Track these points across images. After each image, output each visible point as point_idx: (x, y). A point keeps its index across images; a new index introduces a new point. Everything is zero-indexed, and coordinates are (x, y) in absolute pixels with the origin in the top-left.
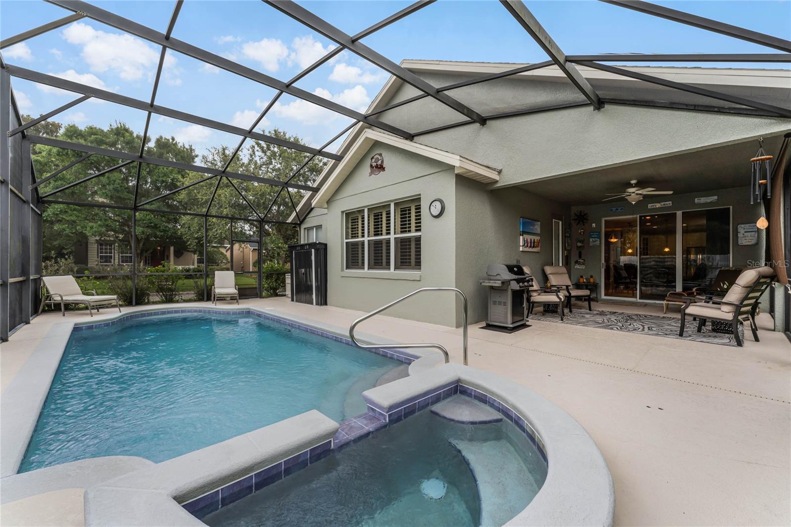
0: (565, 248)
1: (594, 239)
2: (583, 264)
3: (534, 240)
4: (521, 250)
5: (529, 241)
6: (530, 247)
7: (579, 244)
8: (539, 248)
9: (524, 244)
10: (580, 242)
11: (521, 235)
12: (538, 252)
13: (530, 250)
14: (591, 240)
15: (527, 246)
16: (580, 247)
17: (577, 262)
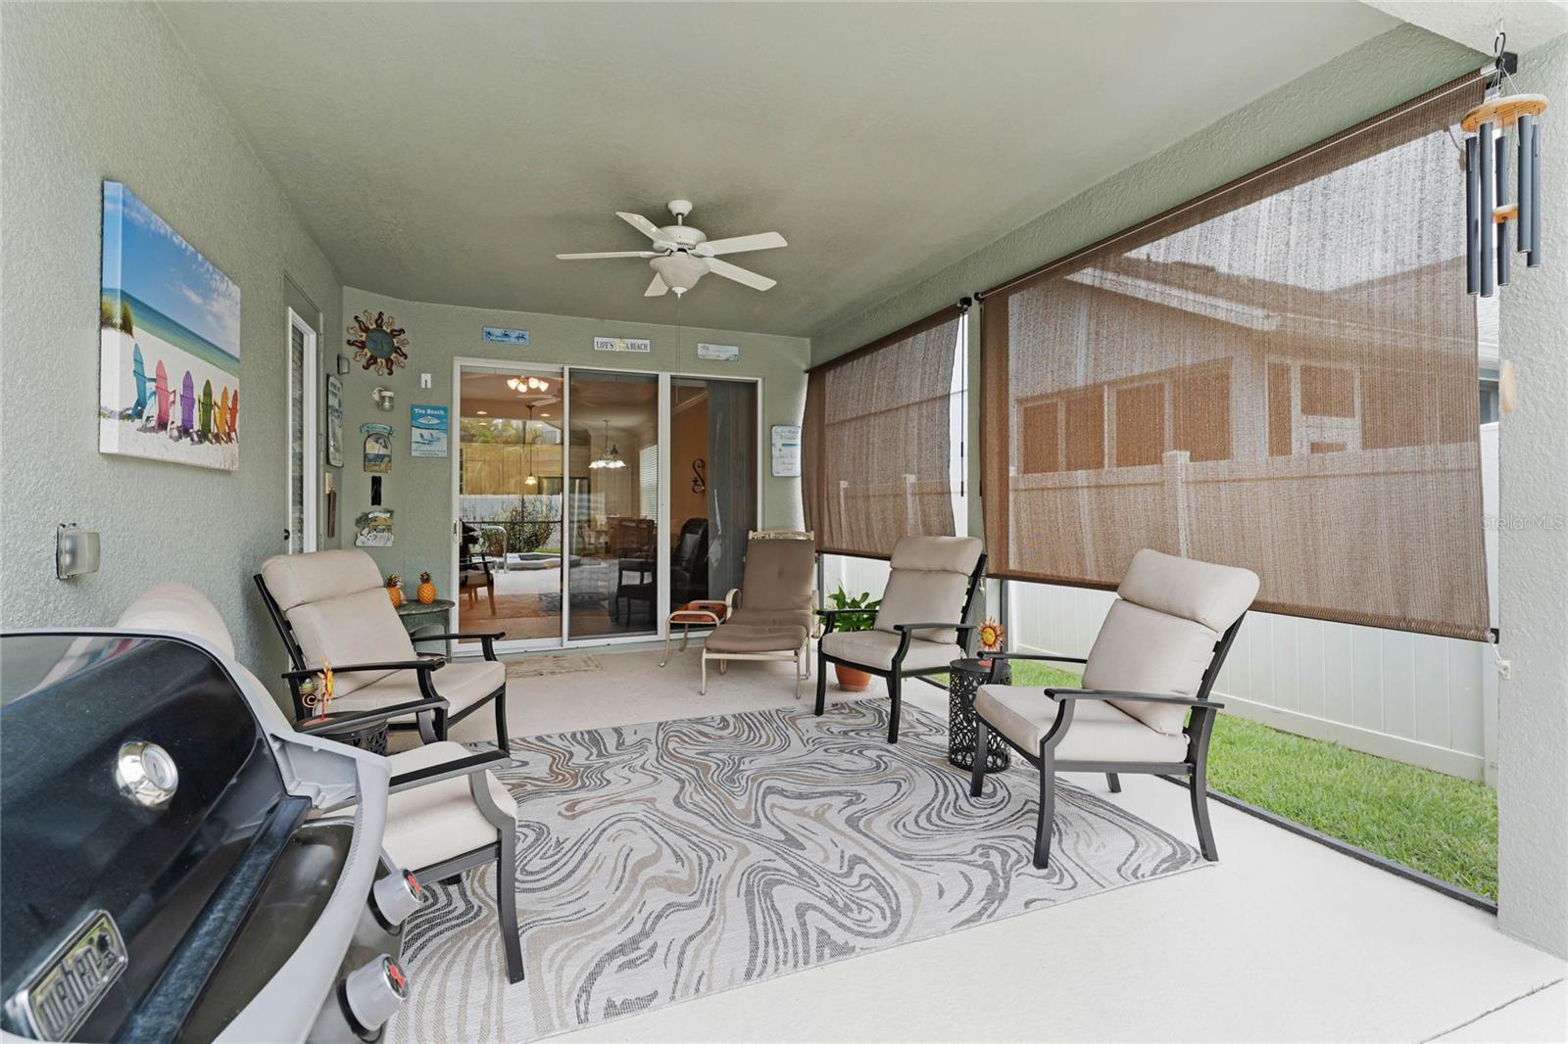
0: (328, 462)
1: (426, 433)
2: (389, 529)
3: (208, 392)
4: (110, 445)
5: (175, 384)
6: (185, 431)
7: (374, 448)
8: (234, 447)
9: (141, 403)
10: (378, 437)
11: (105, 321)
12: (225, 472)
13: (186, 451)
14: (416, 433)
15: (162, 425)
16: (380, 458)
17: (363, 521)
